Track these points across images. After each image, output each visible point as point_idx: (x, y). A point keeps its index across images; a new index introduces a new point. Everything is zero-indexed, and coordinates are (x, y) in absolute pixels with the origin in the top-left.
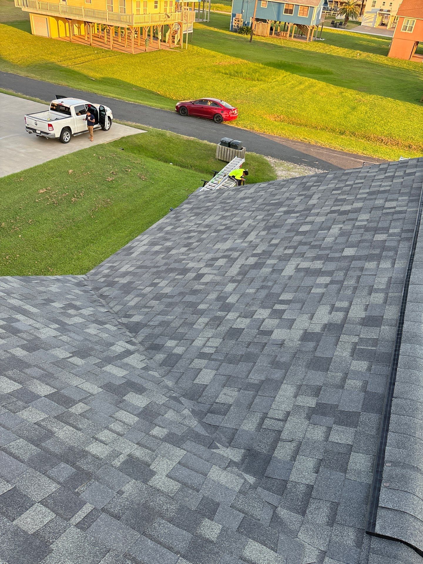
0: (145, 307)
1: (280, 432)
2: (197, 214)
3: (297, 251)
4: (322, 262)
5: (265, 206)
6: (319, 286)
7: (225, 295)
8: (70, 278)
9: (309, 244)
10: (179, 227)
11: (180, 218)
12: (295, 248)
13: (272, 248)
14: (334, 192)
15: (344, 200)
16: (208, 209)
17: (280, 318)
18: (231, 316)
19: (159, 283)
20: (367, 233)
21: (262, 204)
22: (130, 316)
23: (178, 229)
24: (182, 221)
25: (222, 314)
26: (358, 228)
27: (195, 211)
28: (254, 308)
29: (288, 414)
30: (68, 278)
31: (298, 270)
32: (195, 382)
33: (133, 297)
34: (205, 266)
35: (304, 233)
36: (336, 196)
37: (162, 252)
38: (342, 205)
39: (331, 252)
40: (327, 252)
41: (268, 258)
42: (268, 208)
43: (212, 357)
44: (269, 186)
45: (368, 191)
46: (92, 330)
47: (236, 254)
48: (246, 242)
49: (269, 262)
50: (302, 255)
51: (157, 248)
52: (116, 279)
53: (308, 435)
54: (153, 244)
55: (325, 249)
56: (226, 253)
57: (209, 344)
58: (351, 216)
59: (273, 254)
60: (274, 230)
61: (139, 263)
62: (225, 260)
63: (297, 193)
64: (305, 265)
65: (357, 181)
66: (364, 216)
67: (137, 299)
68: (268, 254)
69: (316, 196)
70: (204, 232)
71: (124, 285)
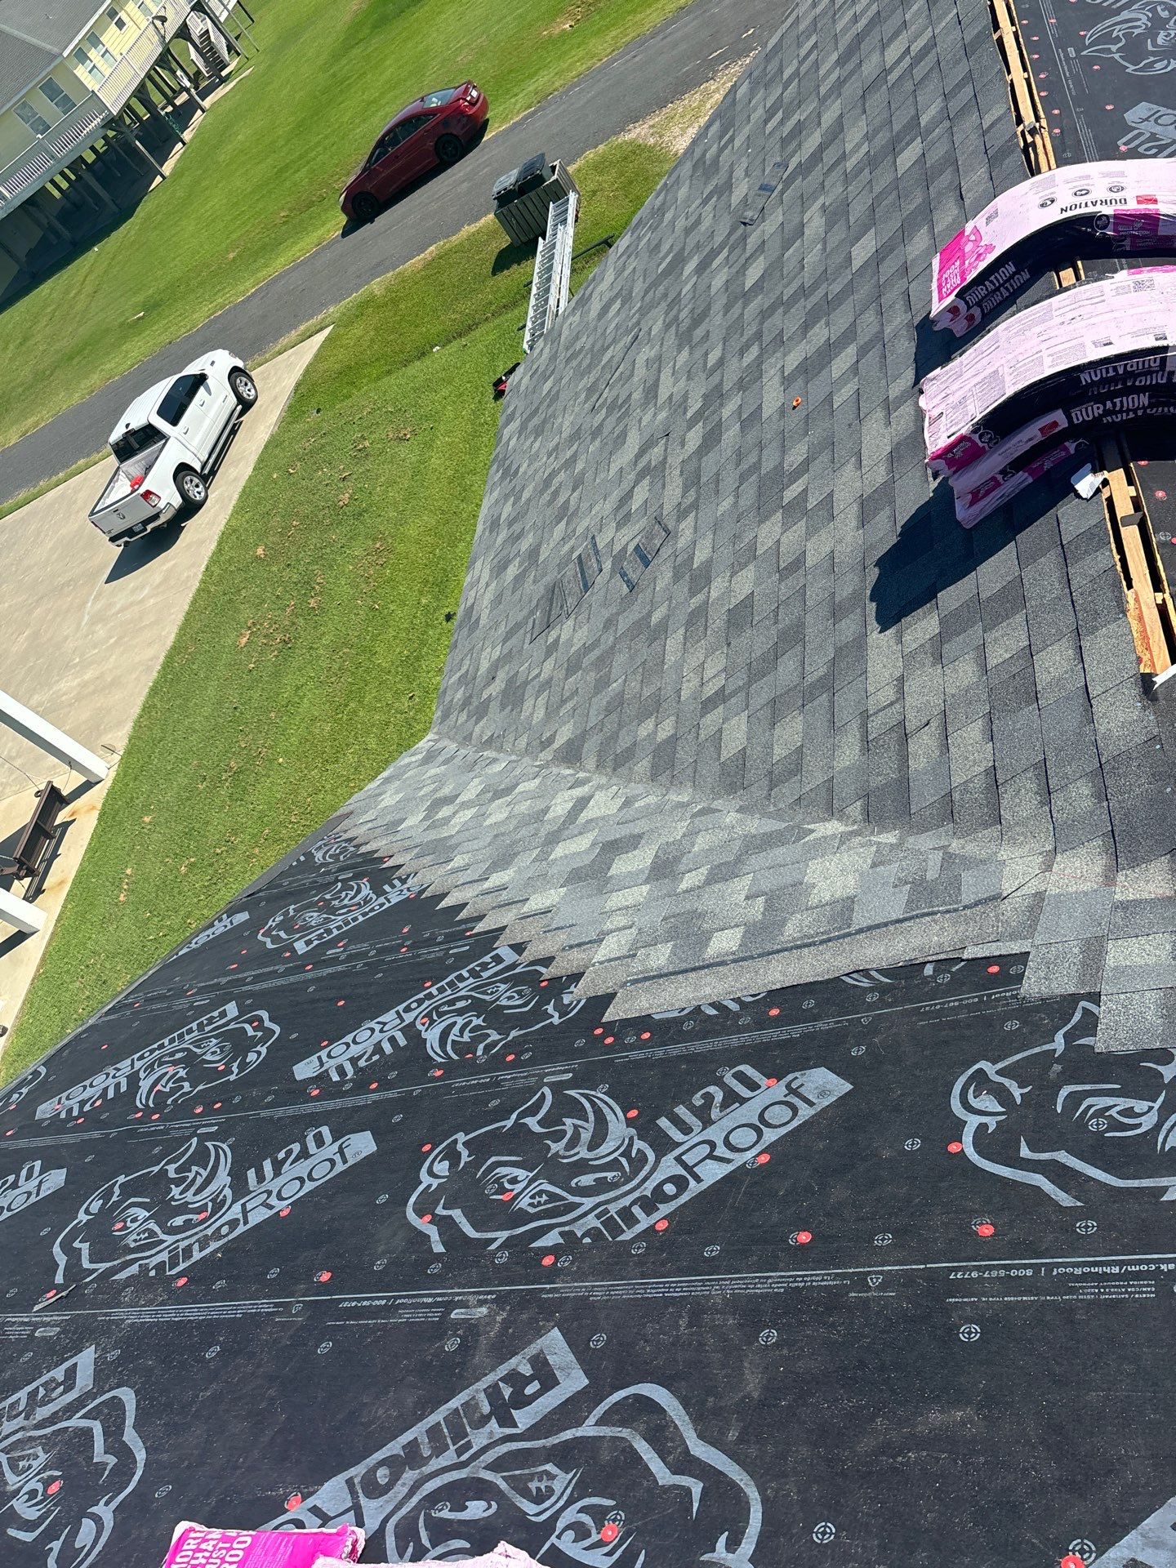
0: (564, 702)
1: (902, 723)
2: (539, 431)
3: (767, 338)
4: (823, 321)
5: (652, 292)
6: (843, 380)
7: (686, 556)
8: (407, 760)
9: (779, 303)
10: (523, 488)
11: (514, 467)
12: (758, 336)
13: (715, 379)
14: (770, 126)
15: (799, 128)
16: (554, 397)
17: (806, 513)
18: (717, 588)
19: (559, 637)
20: (878, 171)
21: (646, 292)
22: (551, 740)
23: (526, 495)
24: (522, 470)
25: (699, 598)
26: (856, 176)
27: (531, 425)
28: (748, 537)
29: (901, 680)
30: (402, 763)
31: (787, 381)
32: (722, 760)
33: (532, 702)
34: (617, 530)
35: (758, 286)
36: (777, 136)
37: (525, 571)
38: (800, 145)
39: (829, 285)
40: (820, 293)
41: (721, 405)
42: (661, 288)
43: (727, 692)
44: (636, 235)
45: (835, 57)
46: (498, 813)
47: (656, 452)
48: (661, 409)
49: (726, 412)
50: (779, 341)
51: (512, 571)
52: (485, 696)
53: (951, 690)
54: (500, 568)
55: (815, 286)
56: (640, 466)
57: (709, 673)
58: (830, 156)
59: (726, 387)
60: (699, 333)
61: (502, 629)
62: (646, 481)
63: (699, 201)
64: (793, 360)
65: (803, 52)
66: (854, 135)
67: (542, 701)
68: (716, 396)
69: (739, 172)
70: (574, 459)
71: (505, 693)
